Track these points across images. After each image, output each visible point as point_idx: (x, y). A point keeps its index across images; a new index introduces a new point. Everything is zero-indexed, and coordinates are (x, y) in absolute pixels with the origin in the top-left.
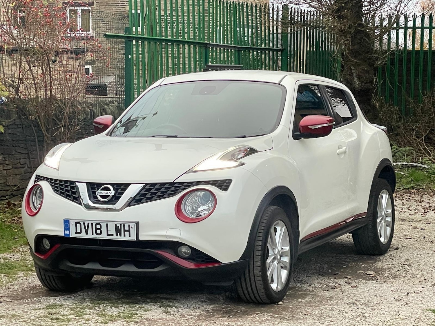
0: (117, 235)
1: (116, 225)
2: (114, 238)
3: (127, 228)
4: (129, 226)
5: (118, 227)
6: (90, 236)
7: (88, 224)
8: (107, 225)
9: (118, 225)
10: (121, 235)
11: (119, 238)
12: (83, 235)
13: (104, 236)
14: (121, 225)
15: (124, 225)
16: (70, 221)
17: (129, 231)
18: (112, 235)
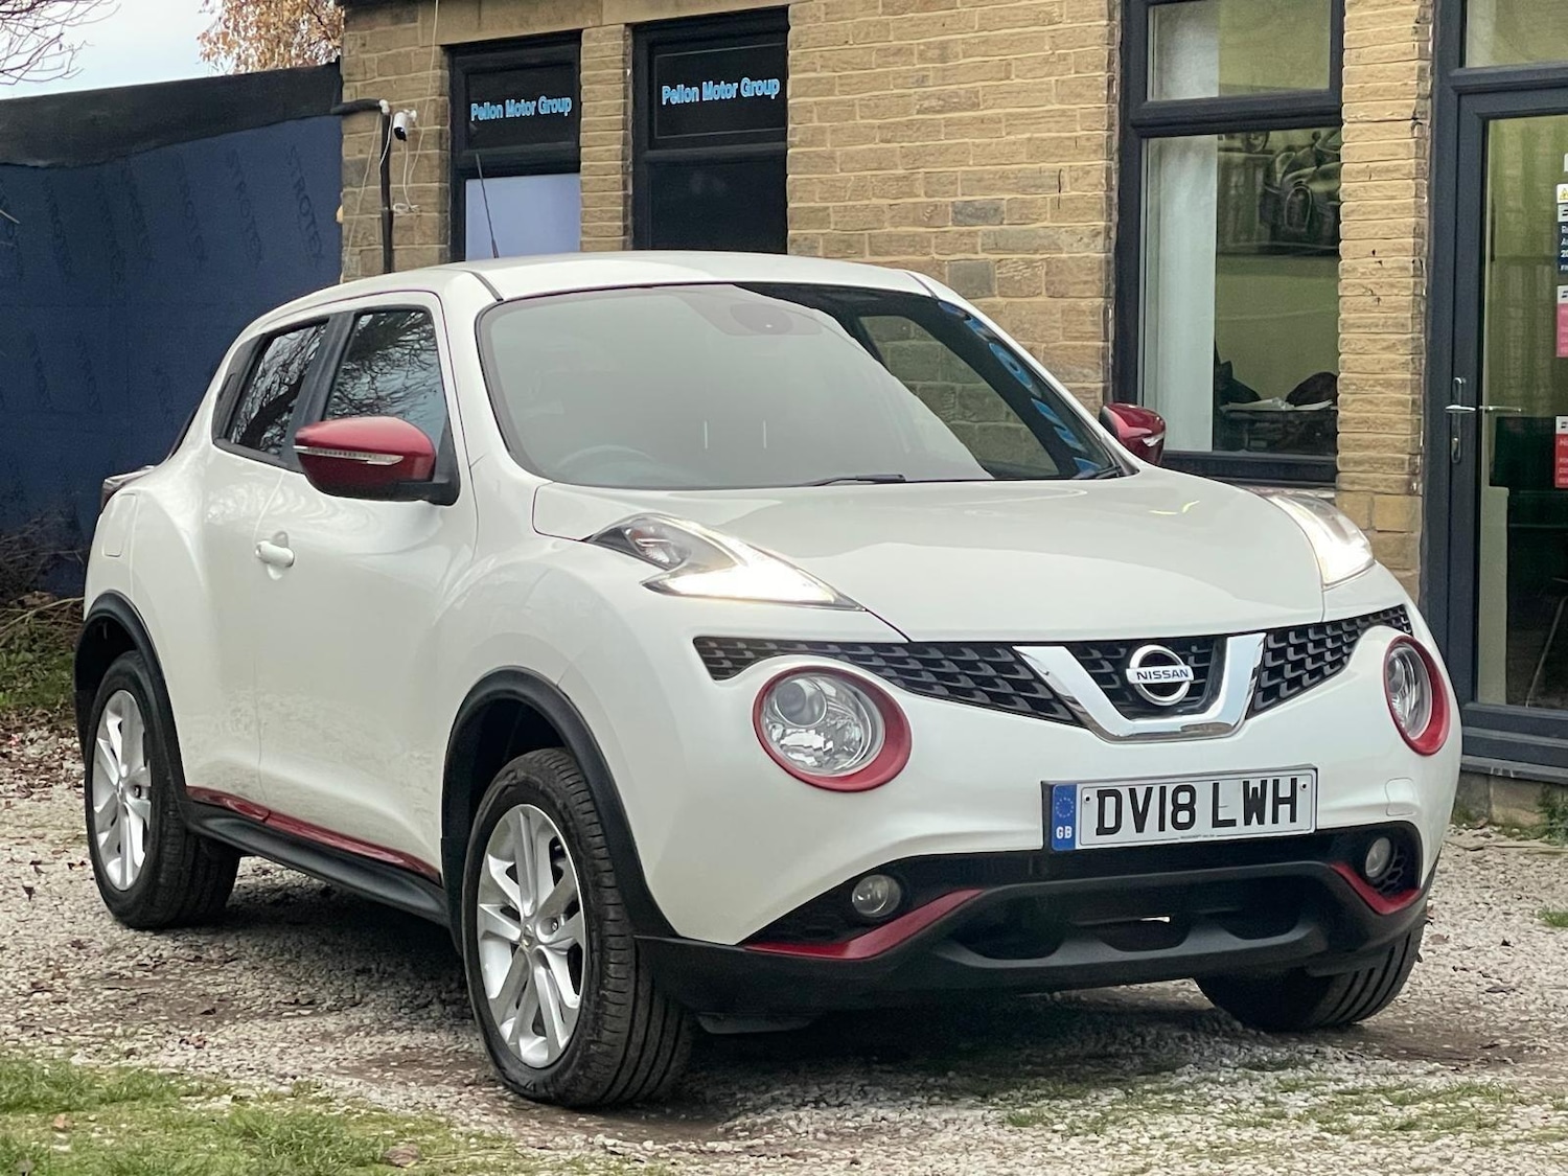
0: (1247, 822)
1: (1246, 784)
2: (1240, 832)
3: (1285, 792)
4: (1294, 781)
5: (1255, 789)
6: (1151, 836)
7: (1149, 791)
8: (1216, 786)
9: (1255, 783)
10: (1261, 821)
11: (1255, 830)
12: (1127, 837)
13: (1203, 831)
14: (1264, 783)
15: (1276, 783)
16: (1079, 787)
17: (1292, 800)
18: (1232, 823)
